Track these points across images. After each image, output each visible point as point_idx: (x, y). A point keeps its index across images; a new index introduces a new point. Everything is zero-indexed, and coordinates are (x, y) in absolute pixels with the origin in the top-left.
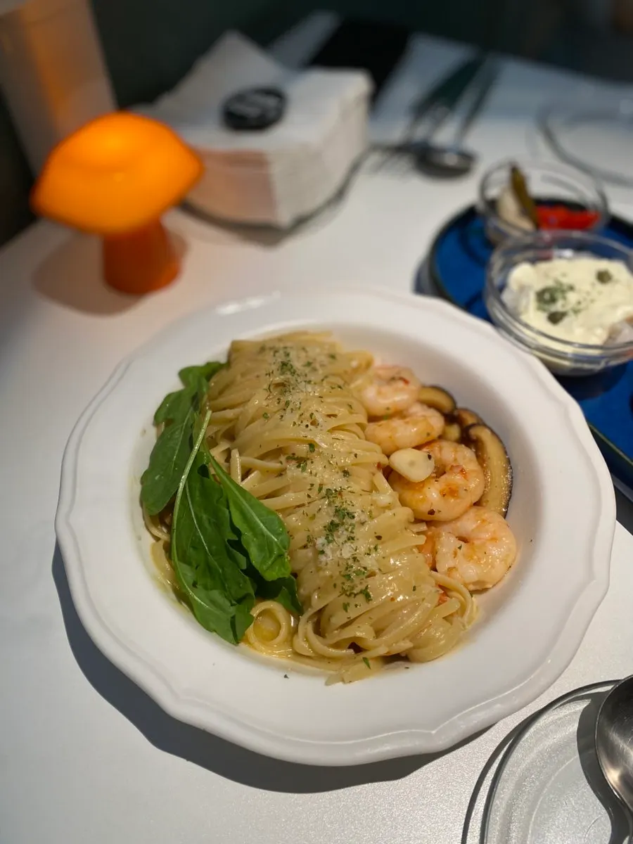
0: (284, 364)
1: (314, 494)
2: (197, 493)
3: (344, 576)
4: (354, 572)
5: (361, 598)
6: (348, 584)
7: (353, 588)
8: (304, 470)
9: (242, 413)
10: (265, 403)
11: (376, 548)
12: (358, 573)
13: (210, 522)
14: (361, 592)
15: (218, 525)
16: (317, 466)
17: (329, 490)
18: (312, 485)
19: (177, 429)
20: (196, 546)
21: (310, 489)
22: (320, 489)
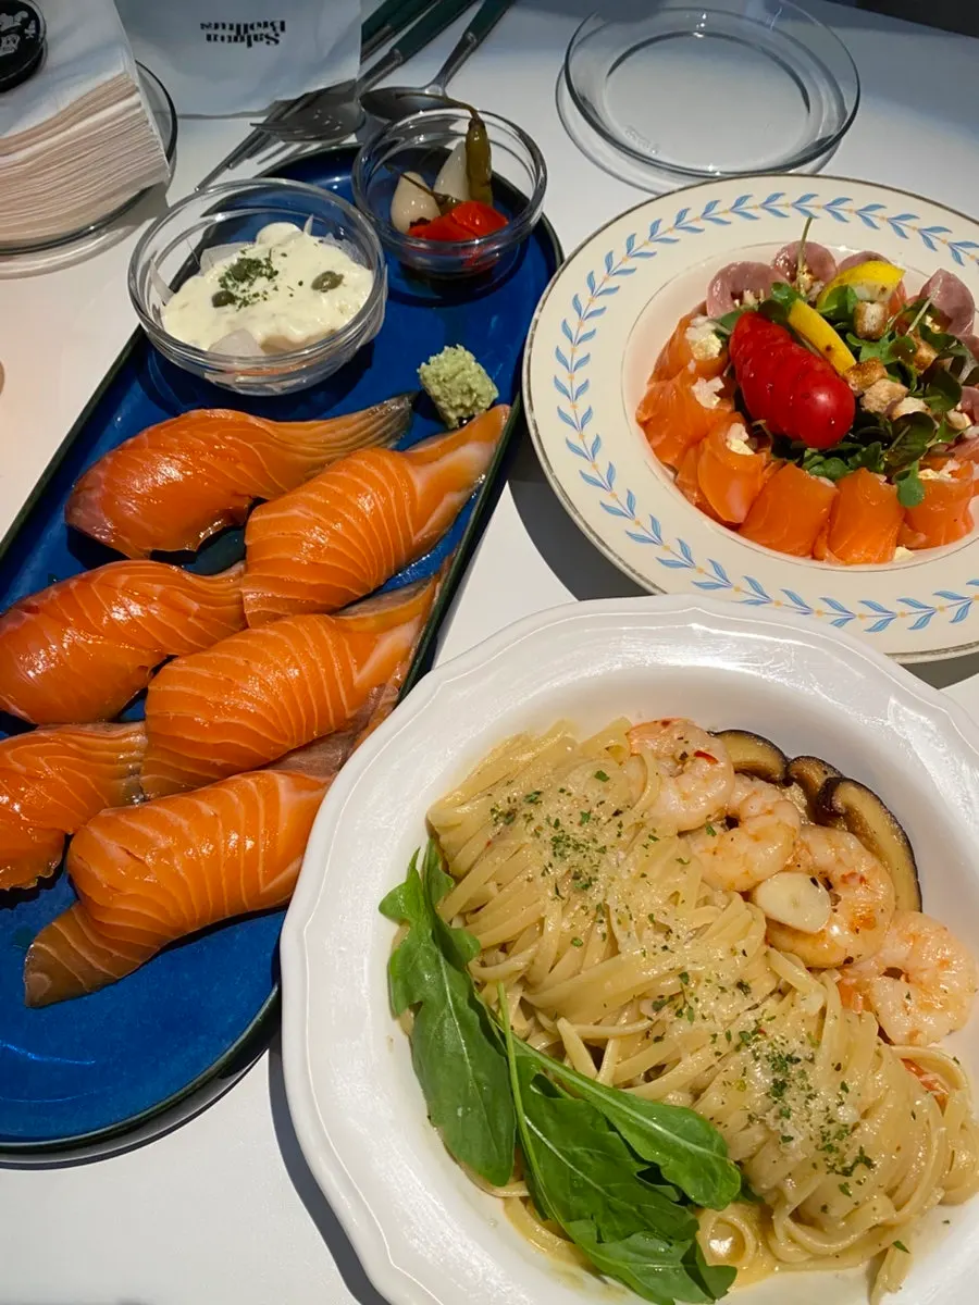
0: (556, 840)
1: (722, 1046)
2: (549, 1121)
3: (824, 1149)
4: (835, 1138)
5: (860, 1167)
6: (833, 1157)
7: (843, 1161)
8: (691, 1018)
9: (537, 953)
10: (566, 925)
11: (844, 1087)
12: (840, 1136)
13: (591, 1155)
14: (857, 1162)
15: (609, 1156)
16: (705, 1000)
17: (742, 1034)
18: (715, 1036)
19: (444, 1018)
20: (582, 1190)
21: (714, 1042)
22: (728, 1036)
